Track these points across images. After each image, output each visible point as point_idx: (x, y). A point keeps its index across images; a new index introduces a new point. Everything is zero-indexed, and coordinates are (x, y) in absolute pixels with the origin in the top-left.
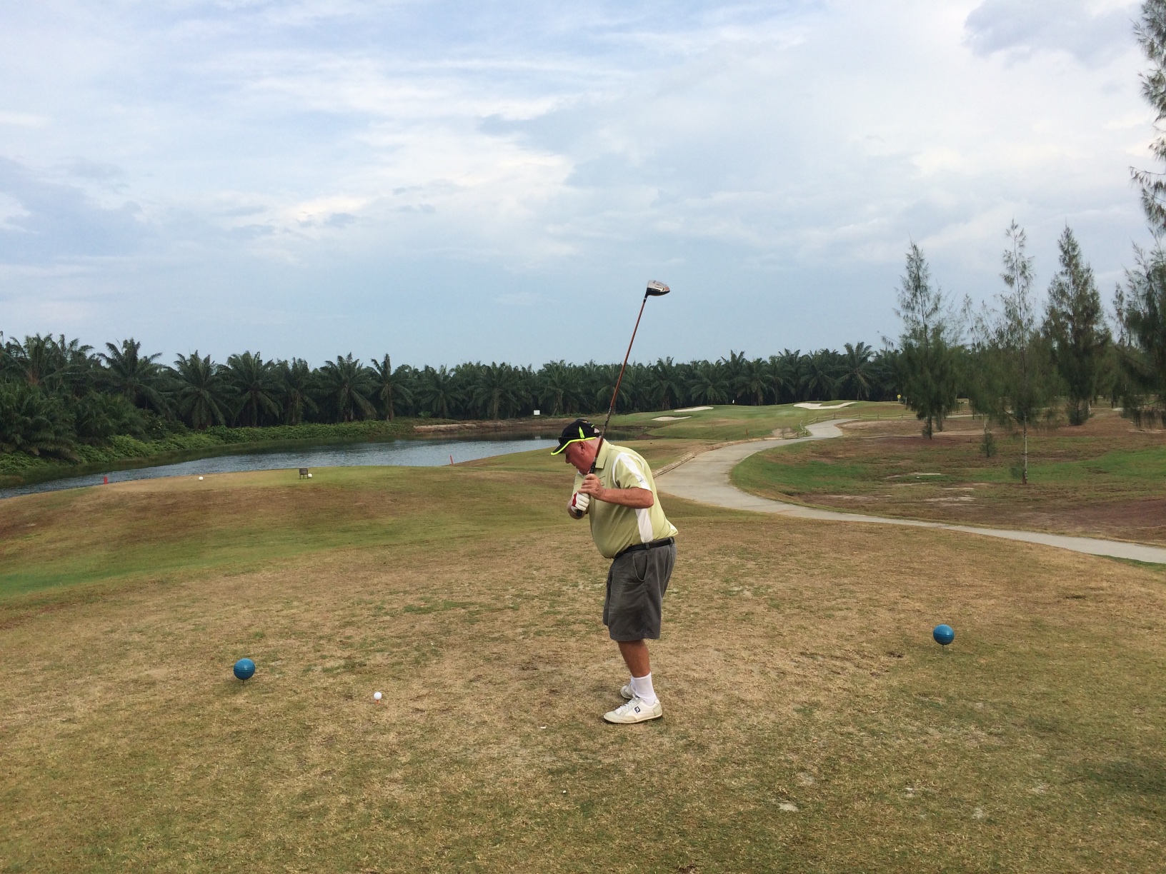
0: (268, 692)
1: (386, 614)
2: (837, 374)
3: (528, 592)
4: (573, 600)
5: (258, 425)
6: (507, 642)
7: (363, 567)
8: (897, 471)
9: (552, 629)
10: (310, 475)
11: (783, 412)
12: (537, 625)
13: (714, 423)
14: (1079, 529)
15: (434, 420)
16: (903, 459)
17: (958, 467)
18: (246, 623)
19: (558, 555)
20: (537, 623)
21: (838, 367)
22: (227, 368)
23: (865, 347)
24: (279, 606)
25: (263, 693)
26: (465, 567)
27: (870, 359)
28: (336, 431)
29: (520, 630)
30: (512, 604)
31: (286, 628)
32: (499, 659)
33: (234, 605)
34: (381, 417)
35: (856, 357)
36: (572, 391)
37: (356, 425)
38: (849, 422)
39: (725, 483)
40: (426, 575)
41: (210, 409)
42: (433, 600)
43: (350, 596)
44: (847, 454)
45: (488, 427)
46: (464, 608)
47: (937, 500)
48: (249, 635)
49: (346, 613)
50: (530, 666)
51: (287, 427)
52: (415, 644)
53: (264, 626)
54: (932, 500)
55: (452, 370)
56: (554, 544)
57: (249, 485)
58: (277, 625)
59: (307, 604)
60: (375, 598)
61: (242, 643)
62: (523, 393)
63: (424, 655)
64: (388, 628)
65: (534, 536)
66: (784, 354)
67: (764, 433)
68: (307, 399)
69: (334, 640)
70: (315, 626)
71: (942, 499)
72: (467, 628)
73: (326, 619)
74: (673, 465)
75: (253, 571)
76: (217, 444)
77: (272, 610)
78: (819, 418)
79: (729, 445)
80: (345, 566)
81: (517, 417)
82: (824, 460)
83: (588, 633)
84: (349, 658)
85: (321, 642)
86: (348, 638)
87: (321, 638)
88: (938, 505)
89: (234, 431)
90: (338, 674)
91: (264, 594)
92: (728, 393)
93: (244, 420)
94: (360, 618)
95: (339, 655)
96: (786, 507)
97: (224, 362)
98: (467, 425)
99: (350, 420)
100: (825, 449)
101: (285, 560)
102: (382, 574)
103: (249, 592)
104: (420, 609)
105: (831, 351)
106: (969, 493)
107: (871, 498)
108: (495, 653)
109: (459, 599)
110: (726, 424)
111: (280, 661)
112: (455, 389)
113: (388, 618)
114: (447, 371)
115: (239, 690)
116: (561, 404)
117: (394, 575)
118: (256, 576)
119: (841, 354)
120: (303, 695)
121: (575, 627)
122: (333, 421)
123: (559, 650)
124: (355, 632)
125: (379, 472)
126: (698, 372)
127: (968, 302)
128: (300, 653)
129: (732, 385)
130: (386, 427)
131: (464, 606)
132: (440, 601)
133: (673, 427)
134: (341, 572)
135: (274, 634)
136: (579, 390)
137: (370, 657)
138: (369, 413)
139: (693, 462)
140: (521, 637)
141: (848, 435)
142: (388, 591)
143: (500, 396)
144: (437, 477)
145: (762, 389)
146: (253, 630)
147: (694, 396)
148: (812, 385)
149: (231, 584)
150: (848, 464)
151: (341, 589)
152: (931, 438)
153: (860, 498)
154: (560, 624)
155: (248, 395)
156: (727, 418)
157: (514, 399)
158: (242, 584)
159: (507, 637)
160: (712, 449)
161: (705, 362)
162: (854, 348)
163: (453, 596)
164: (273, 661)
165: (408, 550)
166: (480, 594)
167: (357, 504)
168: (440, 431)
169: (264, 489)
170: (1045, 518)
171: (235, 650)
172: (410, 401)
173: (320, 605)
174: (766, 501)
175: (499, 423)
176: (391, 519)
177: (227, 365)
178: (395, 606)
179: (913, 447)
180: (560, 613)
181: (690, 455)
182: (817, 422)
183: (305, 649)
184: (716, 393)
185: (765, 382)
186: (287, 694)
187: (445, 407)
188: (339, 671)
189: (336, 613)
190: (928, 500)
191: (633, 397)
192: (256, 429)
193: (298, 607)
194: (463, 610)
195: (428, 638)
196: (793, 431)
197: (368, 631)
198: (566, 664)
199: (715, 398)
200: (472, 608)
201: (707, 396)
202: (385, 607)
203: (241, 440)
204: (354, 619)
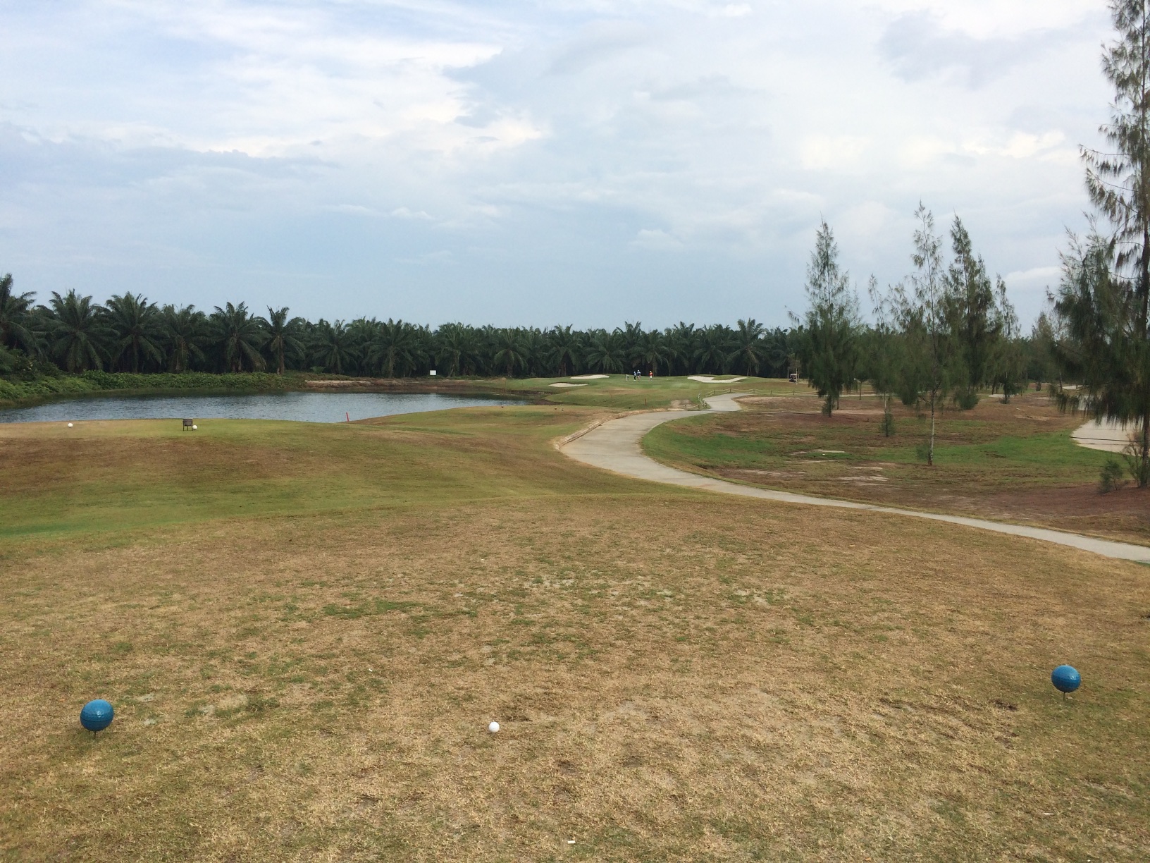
0: (132, 754)
1: (301, 617)
2: (729, 350)
3: (482, 589)
4: (543, 602)
5: (139, 371)
6: (474, 669)
7: (264, 544)
8: (802, 447)
9: (529, 649)
10: (195, 427)
11: (678, 384)
12: (508, 642)
13: (613, 391)
14: (1006, 515)
15: (327, 376)
16: (806, 435)
17: (860, 445)
18: (107, 626)
19: (505, 537)
20: (507, 639)
21: (730, 343)
22: (106, 310)
23: (756, 324)
24: (154, 600)
25: (125, 755)
26: (393, 550)
27: (761, 337)
28: (223, 382)
29: (486, 649)
30: (466, 606)
31: (163, 636)
32: (469, 698)
33: (93, 595)
34: (271, 370)
35: (748, 332)
36: (469, 352)
37: (243, 376)
38: (745, 397)
39: (637, 453)
40: (344, 558)
41: (86, 352)
42: (361, 597)
43: (249, 587)
44: (752, 429)
45: (382, 385)
46: (404, 612)
47: (850, 479)
48: (109, 647)
49: (246, 614)
50: (518, 714)
51: (170, 375)
52: (346, 669)
53: (133, 631)
54: (845, 478)
55: (347, 325)
56: (496, 523)
57: (125, 434)
58: (150, 631)
59: (193, 598)
60: (284, 591)
61: (99, 660)
62: (419, 352)
63: (361, 689)
64: (305, 640)
65: (467, 510)
66: (679, 327)
67: (665, 404)
68: (192, 346)
69: (231, 660)
70: (203, 635)
71: (855, 478)
72: (414, 643)
73: (218, 622)
74: (582, 432)
75: (122, 545)
76: (93, 389)
77: (143, 606)
78: (717, 392)
79: (634, 414)
80: (240, 542)
81: (412, 377)
82: (729, 434)
83: (581, 657)
84: (254, 691)
85: (212, 662)
86: (252, 656)
87: (212, 655)
88: (853, 484)
89: (111, 377)
90: (238, 721)
91: (134, 580)
92: (623, 363)
93: (123, 366)
94: (265, 623)
95: (239, 686)
96: (707, 481)
97: (103, 304)
98: (361, 382)
99: (237, 371)
100: (727, 422)
101: (164, 532)
102: (288, 555)
103: (116, 576)
104: (346, 611)
105: (724, 327)
106: (880, 473)
107: (785, 475)
108: (462, 689)
109: (395, 597)
110: (624, 393)
111: (152, 694)
112: (349, 346)
113: (303, 624)
114: (342, 327)
115: (88, 748)
116: (458, 365)
117: (304, 558)
118: (125, 552)
119: (734, 330)
120: (187, 760)
121: (560, 646)
122: (219, 372)
123: (550, 684)
124: (260, 647)
125: (273, 427)
126: (595, 341)
127: (874, 282)
128: (182, 680)
129: (628, 355)
130: (277, 380)
131: (403, 607)
132: (370, 599)
133: (572, 393)
134: (236, 551)
135: (146, 646)
136: (477, 352)
137: (284, 692)
138: (258, 364)
139: (601, 429)
140: (491, 661)
141: (746, 409)
142: (299, 582)
143: (396, 354)
144: (337, 435)
145: (657, 360)
146: (118, 638)
147: (591, 364)
148: (705, 357)
149: (92, 563)
150: (753, 438)
151: (236, 575)
152: (830, 416)
153: (774, 474)
154: (538, 640)
155: (128, 340)
156: (624, 387)
157: (410, 358)
158: (107, 564)
159: (472, 661)
160: (618, 418)
161: (603, 330)
162: (746, 324)
163: (385, 592)
164: (142, 694)
165: (319, 523)
166: (421, 590)
167: (248, 461)
168: (333, 386)
169: (142, 440)
170: (965, 501)
171: (89, 673)
172: (302, 354)
173: (210, 600)
174: (685, 473)
175: (394, 382)
176: (287, 480)
177: (105, 307)
178: (312, 605)
179: (813, 424)
180: (532, 623)
181: (597, 422)
182: (714, 395)
183: (189, 673)
184: (612, 362)
185: (660, 354)
186: (161, 758)
187: (339, 363)
188: (239, 715)
189: (233, 614)
190: (842, 478)
191: (529, 361)
192: (136, 376)
193: (179, 602)
194: (403, 615)
195: (363, 660)
196: (692, 403)
197: (278, 645)
198: (567, 711)
199: (610, 367)
200: (415, 612)
201: (602, 365)
202: (297, 605)
203: (120, 386)
204: (258, 625)
